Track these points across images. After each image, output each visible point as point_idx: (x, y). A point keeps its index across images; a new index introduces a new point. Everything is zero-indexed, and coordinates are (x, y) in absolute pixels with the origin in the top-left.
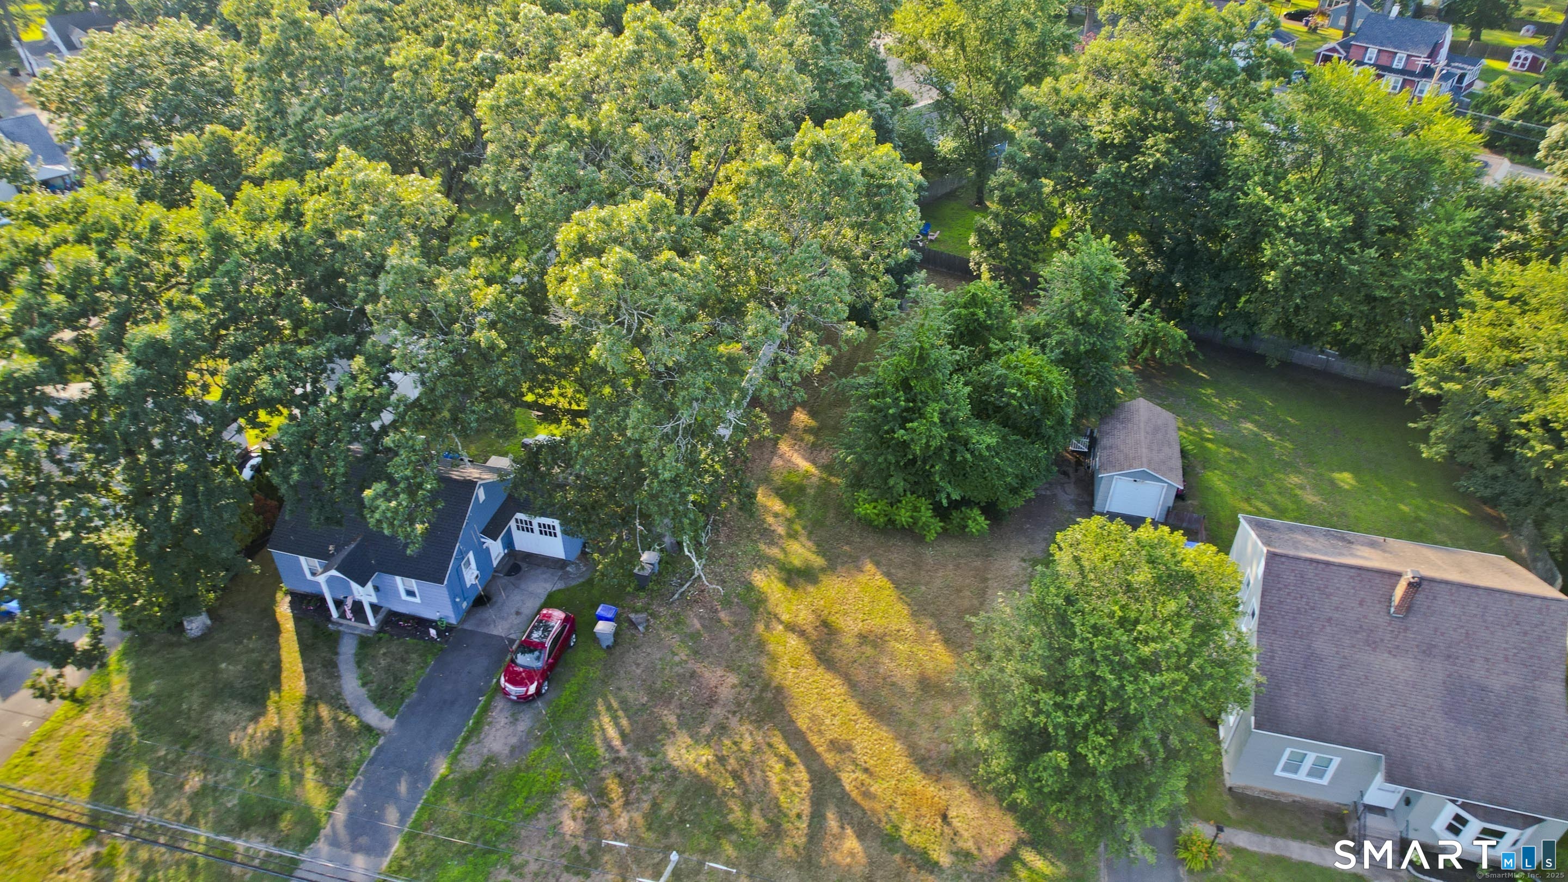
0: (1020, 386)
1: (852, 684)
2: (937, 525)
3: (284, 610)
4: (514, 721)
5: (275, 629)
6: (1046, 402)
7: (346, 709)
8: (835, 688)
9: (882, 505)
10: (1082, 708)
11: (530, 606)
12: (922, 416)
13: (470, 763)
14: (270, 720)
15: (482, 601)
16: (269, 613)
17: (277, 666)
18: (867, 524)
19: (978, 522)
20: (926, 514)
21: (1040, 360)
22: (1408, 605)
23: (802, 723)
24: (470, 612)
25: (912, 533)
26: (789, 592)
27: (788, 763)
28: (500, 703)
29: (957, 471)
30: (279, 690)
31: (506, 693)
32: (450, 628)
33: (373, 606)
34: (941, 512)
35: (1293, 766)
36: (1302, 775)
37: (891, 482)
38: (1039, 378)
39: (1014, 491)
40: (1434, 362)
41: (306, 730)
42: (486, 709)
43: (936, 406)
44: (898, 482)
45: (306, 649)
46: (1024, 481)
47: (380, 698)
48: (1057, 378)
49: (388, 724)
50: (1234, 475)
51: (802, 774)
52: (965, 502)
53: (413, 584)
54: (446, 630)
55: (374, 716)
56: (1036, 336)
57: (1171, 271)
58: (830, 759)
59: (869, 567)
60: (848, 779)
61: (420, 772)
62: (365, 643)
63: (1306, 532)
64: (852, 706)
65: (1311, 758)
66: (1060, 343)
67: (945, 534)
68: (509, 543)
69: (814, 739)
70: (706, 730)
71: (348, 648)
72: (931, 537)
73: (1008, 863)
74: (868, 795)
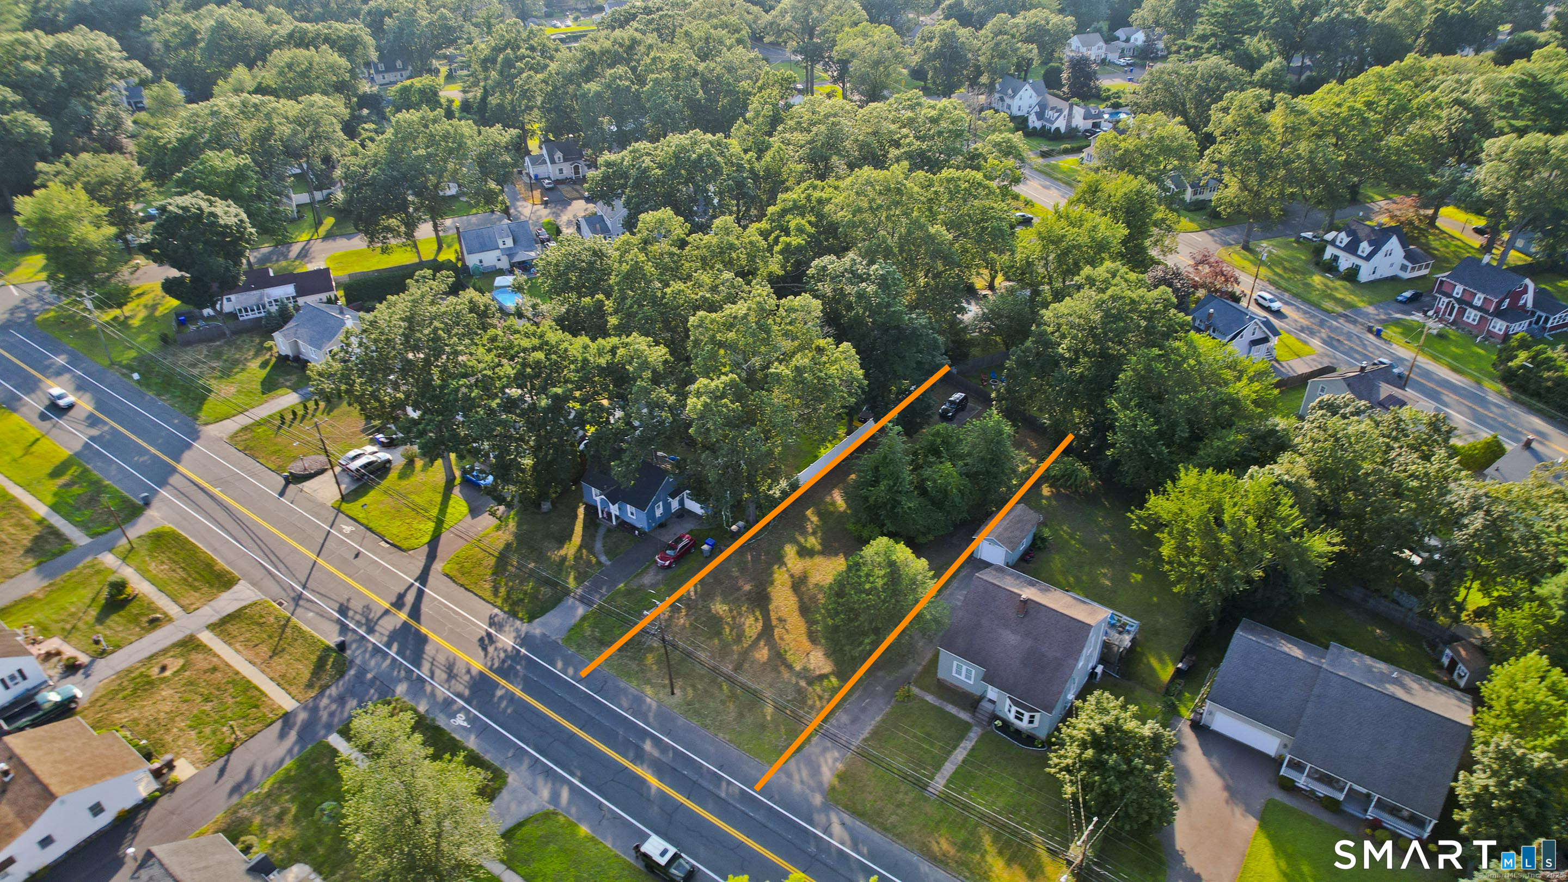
0: (936, 482)
1: (801, 600)
3: (581, 511)
4: (657, 574)
5: (576, 517)
6: (945, 492)
7: (594, 554)
8: (794, 600)
9: (859, 527)
11: (680, 532)
12: (878, 485)
13: (634, 586)
14: (563, 551)
15: (662, 525)
16: (575, 510)
17: (572, 532)
18: (848, 534)
21: (952, 471)
23: (771, 607)
24: (655, 529)
26: (798, 559)
27: (757, 619)
28: (653, 566)
30: (570, 540)
31: (657, 563)
32: (645, 533)
33: (616, 516)
35: (959, 671)
36: (961, 677)
38: (947, 480)
39: (924, 535)
41: (576, 558)
42: (648, 568)
43: (888, 483)
45: (585, 527)
46: (928, 530)
47: (608, 553)
49: (608, 563)
51: (760, 624)
53: (635, 510)
54: (642, 533)
55: (603, 559)
58: (774, 622)
59: (842, 555)
60: (778, 631)
61: (614, 583)
62: (610, 531)
64: (794, 606)
66: (967, 464)
68: (682, 502)
69: (772, 614)
70: (731, 599)
71: (602, 531)
73: (823, 677)
74: (782, 639)
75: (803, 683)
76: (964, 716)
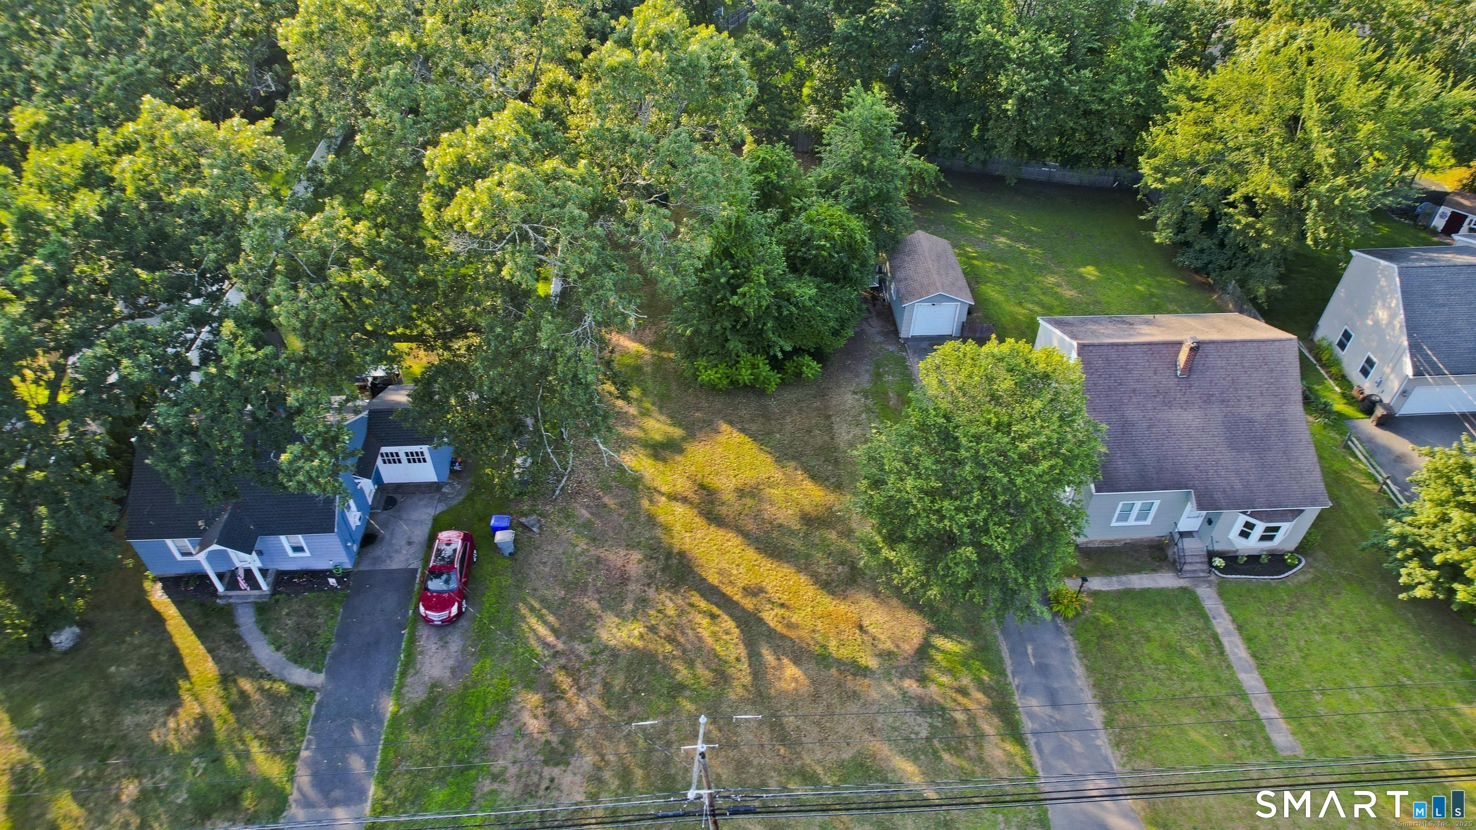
0: (826, 237)
1: (744, 534)
2: (776, 377)
3: (158, 596)
4: (445, 645)
5: (158, 619)
6: (851, 248)
7: (269, 676)
8: (733, 541)
9: (722, 368)
10: (978, 506)
11: (420, 533)
12: (748, 280)
13: (416, 694)
14: (190, 710)
15: (369, 539)
16: (142, 603)
17: (175, 654)
18: (712, 389)
19: (810, 368)
20: (765, 369)
21: (838, 211)
22: (1190, 366)
23: (713, 579)
24: (360, 553)
25: (755, 389)
26: (660, 465)
27: (713, 617)
28: (424, 632)
29: (785, 325)
30: (187, 677)
31: (427, 620)
32: (347, 573)
33: (261, 570)
34: (776, 364)
35: (1124, 516)
36: (1131, 522)
37: (731, 345)
38: (842, 227)
39: (836, 333)
40: (1156, 161)
41: (232, 707)
42: (412, 640)
43: (761, 268)
44: (735, 344)
45: (200, 631)
46: (843, 322)
47: (298, 658)
48: (855, 223)
49: (319, 679)
50: (1002, 284)
51: (728, 623)
52: (798, 351)
53: (300, 539)
54: (344, 576)
55: (301, 676)
56: (828, 189)
57: (913, 112)
58: (748, 603)
59: (724, 427)
60: (770, 617)
61: (370, 717)
62: (262, 609)
63: (1095, 322)
64: (751, 554)
65: (1138, 505)
66: (852, 193)
67: (783, 384)
68: (378, 480)
69: (728, 590)
70: (629, 606)
71: (246, 620)
72: (773, 388)
73: (924, 652)
74: (791, 626)
75: (910, 685)
76: (1166, 580)
